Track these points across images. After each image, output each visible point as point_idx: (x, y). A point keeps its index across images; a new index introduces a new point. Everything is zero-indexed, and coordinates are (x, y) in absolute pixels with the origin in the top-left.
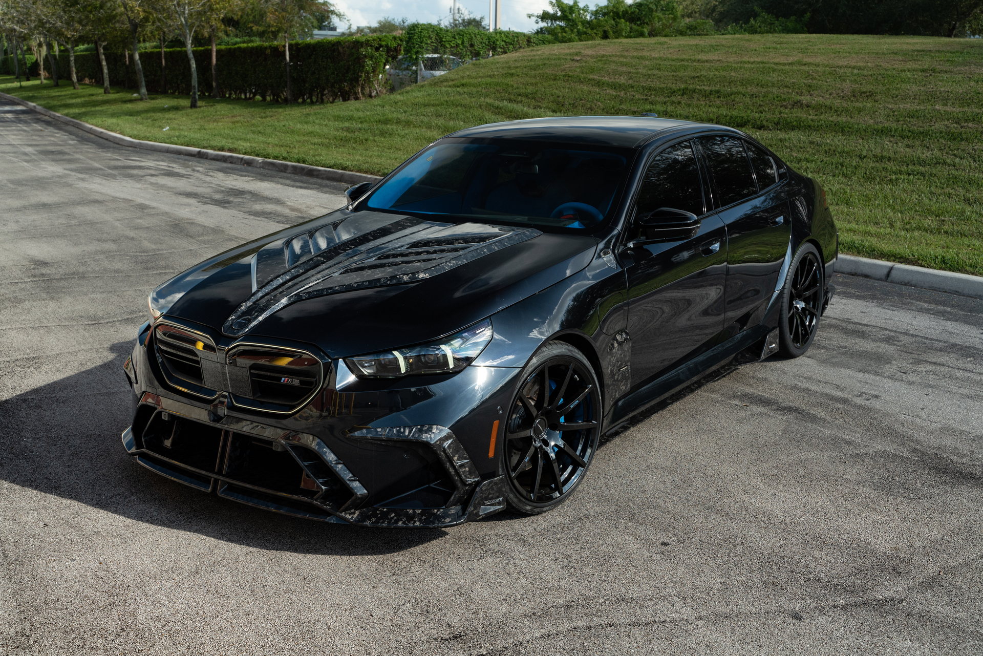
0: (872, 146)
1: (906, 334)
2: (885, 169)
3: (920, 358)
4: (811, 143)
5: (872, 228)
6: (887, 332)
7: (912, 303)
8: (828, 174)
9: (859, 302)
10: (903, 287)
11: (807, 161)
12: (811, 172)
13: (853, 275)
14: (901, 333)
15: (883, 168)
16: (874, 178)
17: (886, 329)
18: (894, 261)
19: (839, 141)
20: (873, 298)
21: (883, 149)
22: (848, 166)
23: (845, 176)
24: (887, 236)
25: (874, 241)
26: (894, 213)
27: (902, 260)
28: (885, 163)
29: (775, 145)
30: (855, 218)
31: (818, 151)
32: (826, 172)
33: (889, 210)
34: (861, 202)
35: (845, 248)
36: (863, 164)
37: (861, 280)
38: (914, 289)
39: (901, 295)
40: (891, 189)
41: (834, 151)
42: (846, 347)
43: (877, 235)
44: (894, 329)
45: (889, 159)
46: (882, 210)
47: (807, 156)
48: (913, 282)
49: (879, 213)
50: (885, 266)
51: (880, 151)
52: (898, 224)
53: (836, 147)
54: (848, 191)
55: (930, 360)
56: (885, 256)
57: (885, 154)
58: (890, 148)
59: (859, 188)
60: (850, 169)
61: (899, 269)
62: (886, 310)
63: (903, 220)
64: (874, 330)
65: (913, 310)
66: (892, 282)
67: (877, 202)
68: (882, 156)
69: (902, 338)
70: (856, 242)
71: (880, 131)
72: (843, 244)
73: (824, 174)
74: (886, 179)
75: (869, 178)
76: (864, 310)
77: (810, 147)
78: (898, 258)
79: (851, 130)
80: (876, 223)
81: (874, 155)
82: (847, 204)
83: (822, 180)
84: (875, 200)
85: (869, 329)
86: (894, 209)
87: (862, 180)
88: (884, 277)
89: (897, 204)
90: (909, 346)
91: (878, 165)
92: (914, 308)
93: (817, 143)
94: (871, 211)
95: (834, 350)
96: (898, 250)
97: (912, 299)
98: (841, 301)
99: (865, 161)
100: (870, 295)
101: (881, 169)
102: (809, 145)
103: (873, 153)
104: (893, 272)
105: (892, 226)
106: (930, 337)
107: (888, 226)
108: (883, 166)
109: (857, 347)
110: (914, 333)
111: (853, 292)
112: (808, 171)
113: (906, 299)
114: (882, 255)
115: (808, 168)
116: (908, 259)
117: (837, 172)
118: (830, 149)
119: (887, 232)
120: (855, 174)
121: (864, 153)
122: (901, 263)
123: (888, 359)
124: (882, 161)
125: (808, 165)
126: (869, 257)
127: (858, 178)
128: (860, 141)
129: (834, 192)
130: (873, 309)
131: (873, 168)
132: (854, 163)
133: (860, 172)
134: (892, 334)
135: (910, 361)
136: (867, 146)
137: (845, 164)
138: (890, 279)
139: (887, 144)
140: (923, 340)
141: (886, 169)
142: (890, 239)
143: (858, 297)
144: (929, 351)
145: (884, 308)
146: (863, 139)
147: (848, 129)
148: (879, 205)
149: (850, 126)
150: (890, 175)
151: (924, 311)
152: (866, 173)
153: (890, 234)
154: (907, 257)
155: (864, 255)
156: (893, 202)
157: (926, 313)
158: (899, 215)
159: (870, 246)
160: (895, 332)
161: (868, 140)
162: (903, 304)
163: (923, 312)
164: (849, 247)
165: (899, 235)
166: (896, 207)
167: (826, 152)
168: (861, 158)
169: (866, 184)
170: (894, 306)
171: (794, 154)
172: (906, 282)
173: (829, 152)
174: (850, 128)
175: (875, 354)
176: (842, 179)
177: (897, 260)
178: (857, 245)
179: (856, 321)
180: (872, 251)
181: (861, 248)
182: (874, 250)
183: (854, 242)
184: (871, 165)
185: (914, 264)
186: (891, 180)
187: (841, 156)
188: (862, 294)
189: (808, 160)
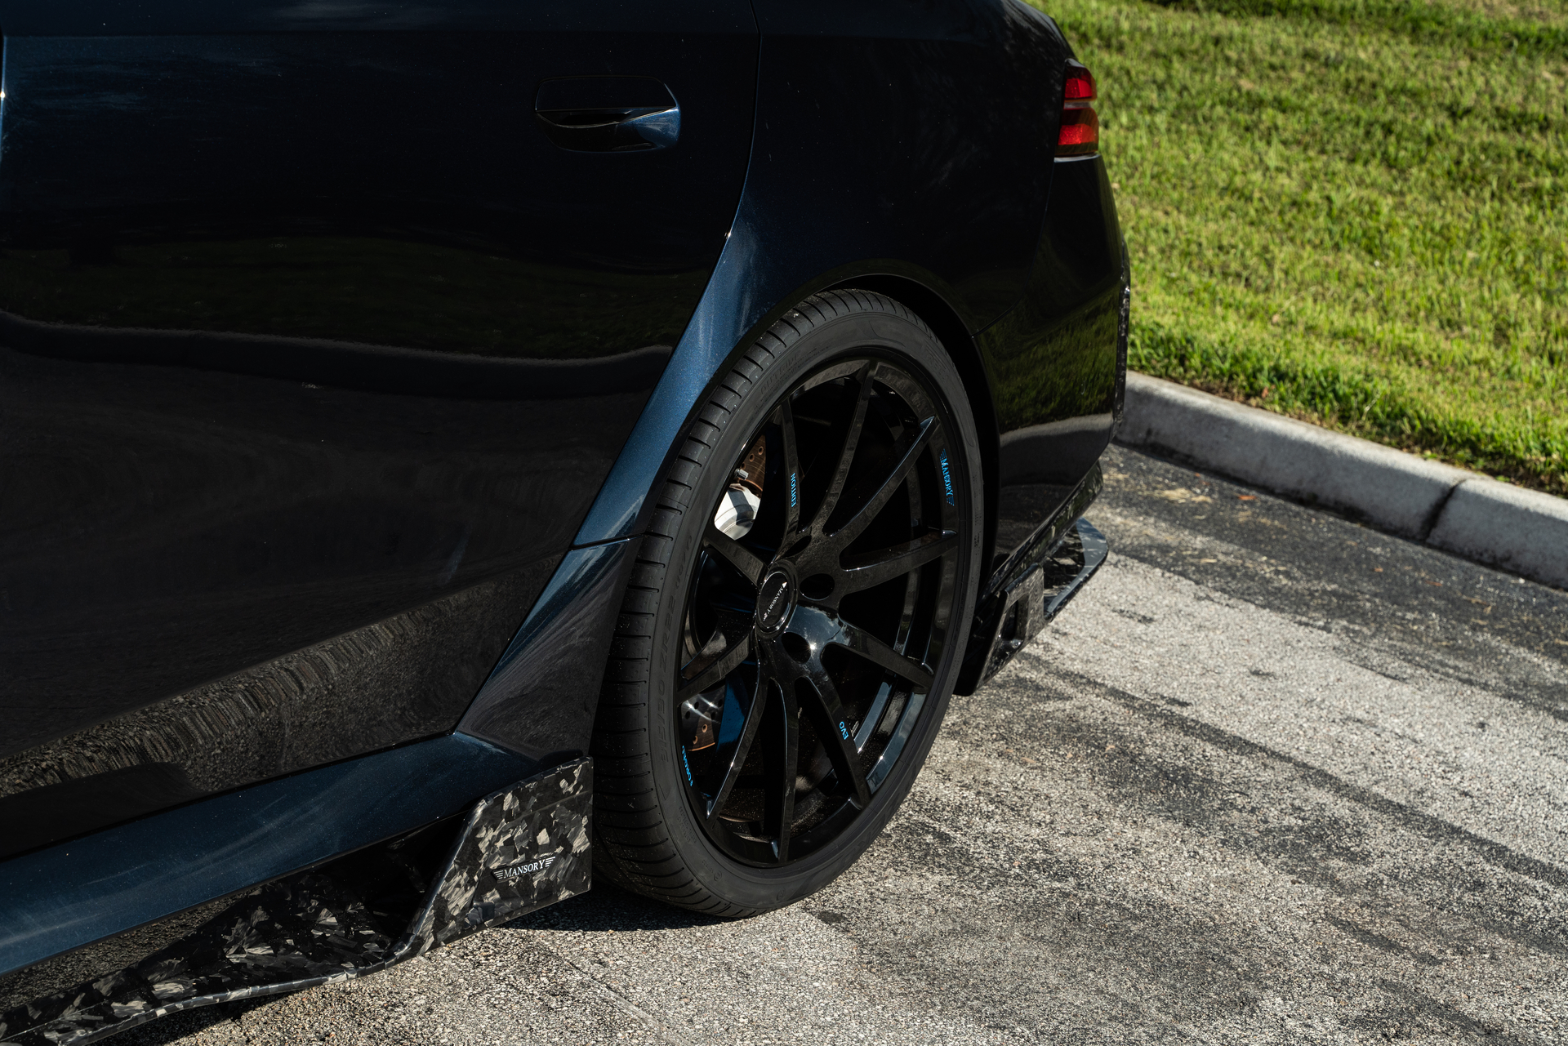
0: (1498, 81)
1: (1405, 815)
2: (1525, 155)
3: (1428, 987)
4: (1308, 55)
5: (1425, 338)
6: (1323, 796)
7: (1490, 653)
8: (1336, 151)
9: (1270, 624)
10: (1482, 575)
11: (1281, 105)
12: (1285, 143)
13: (1301, 502)
14: (1384, 806)
15: (1520, 152)
16: (1483, 180)
17: (1323, 779)
18: (1467, 464)
19: (1396, 56)
20: (1341, 607)
21: (1531, 89)
22: (1406, 134)
23: (1389, 163)
24: (1474, 370)
25: (1411, 382)
26: (1524, 296)
27: (1499, 464)
28: (1528, 135)
29: (1196, 52)
30: (1380, 298)
31: (1321, 82)
32: (1329, 148)
33: (1506, 284)
34: (1418, 249)
35: (1296, 393)
36: (1455, 132)
37: (1324, 525)
38: (1523, 589)
39: (1458, 609)
40: (1530, 220)
41: (1374, 85)
42: (1071, 870)
43: (1435, 364)
44: (1363, 781)
45: (1545, 126)
46: (1481, 282)
47: (1284, 94)
48: (1527, 560)
49: (1466, 290)
50: (1429, 483)
51: (1519, 98)
52: (1527, 335)
53: (1381, 74)
54: (1385, 210)
55: (1469, 1008)
56: (1439, 442)
57: (1534, 108)
58: (1554, 91)
59: (1424, 205)
60: (1410, 145)
61: (1479, 500)
62: (1368, 675)
63: (1546, 323)
64: (1266, 776)
65: (1485, 687)
66: (1444, 548)
67: (1471, 255)
68: (1523, 115)
69: (1381, 836)
70: (1343, 378)
71: (1532, 41)
72: (1294, 379)
73: (1323, 151)
74: (1519, 186)
75: (1463, 178)
76: (1269, 666)
77: (1303, 68)
78: (1485, 454)
79: (1441, 30)
80: (1450, 325)
81: (1498, 109)
82: (1370, 252)
83: (1312, 168)
84: (1468, 246)
85: (1247, 765)
86: (1527, 281)
87: (1440, 183)
88: (1415, 525)
89: (1540, 268)
90: (1396, 893)
91: (1502, 138)
92: (1492, 678)
93: (1327, 58)
94: (1442, 282)
95: (1000, 877)
96: (1492, 421)
97: (1501, 632)
98: (1195, 607)
99: (1464, 123)
100: (1334, 593)
101: (1513, 154)
102: (1298, 62)
103: (1497, 102)
104: (1454, 508)
105: (1502, 334)
106: (1518, 846)
107: (1490, 336)
108: (1519, 145)
109: (1129, 879)
110: (1448, 817)
111: (1267, 571)
112: (1275, 140)
113: (1474, 628)
114: (1429, 439)
115: (1276, 128)
116: (1522, 462)
117: (1366, 147)
118: (1361, 80)
119: (1476, 356)
120: (1423, 160)
121: (1468, 100)
122: (1494, 474)
123: (1252, 975)
124: (1519, 131)
125: (1280, 119)
126: (1378, 439)
127: (1430, 172)
128: (1464, 64)
129: (1335, 212)
130: (1313, 664)
131: (1484, 149)
132: (1429, 126)
133: (1443, 158)
134: (1341, 809)
135: (1369, 1001)
136: (1480, 81)
137: (1398, 128)
138: (1437, 534)
139: (1546, 81)
140: (1481, 863)
141: (1529, 155)
142: (1477, 381)
143: (1275, 599)
144: (1484, 939)
145: (1364, 664)
146: (1473, 59)
147: (1434, 26)
148: (1476, 263)
149: (1443, 17)
150: (1537, 174)
151: (1534, 696)
152: (1458, 163)
153: (1483, 363)
154: (1521, 454)
155: (1360, 428)
156: (1527, 259)
157: (1538, 707)
158: (1539, 304)
159: (1390, 399)
160: (1361, 797)
161: (1487, 64)
162: (1452, 650)
163: (1527, 703)
164: (1313, 394)
165: (1515, 370)
166: (1534, 279)
167: (1347, 86)
168: (1455, 113)
169: (1450, 194)
170: (1407, 658)
171: (1246, 84)
172: (1500, 553)
173: (1358, 89)
174: (1440, 24)
175: (1199, 929)
176: (1376, 172)
177: (1481, 462)
178: (1342, 389)
179: (1207, 716)
180: (1396, 418)
181: (1354, 401)
182: (1402, 414)
183: (1336, 378)
184: (1484, 136)
185: (1540, 487)
186: (1537, 191)
187: (1392, 103)
188: (1302, 586)
189: (1285, 104)
